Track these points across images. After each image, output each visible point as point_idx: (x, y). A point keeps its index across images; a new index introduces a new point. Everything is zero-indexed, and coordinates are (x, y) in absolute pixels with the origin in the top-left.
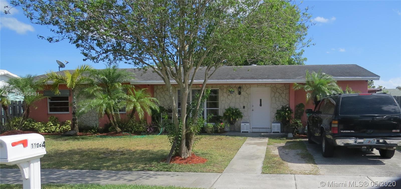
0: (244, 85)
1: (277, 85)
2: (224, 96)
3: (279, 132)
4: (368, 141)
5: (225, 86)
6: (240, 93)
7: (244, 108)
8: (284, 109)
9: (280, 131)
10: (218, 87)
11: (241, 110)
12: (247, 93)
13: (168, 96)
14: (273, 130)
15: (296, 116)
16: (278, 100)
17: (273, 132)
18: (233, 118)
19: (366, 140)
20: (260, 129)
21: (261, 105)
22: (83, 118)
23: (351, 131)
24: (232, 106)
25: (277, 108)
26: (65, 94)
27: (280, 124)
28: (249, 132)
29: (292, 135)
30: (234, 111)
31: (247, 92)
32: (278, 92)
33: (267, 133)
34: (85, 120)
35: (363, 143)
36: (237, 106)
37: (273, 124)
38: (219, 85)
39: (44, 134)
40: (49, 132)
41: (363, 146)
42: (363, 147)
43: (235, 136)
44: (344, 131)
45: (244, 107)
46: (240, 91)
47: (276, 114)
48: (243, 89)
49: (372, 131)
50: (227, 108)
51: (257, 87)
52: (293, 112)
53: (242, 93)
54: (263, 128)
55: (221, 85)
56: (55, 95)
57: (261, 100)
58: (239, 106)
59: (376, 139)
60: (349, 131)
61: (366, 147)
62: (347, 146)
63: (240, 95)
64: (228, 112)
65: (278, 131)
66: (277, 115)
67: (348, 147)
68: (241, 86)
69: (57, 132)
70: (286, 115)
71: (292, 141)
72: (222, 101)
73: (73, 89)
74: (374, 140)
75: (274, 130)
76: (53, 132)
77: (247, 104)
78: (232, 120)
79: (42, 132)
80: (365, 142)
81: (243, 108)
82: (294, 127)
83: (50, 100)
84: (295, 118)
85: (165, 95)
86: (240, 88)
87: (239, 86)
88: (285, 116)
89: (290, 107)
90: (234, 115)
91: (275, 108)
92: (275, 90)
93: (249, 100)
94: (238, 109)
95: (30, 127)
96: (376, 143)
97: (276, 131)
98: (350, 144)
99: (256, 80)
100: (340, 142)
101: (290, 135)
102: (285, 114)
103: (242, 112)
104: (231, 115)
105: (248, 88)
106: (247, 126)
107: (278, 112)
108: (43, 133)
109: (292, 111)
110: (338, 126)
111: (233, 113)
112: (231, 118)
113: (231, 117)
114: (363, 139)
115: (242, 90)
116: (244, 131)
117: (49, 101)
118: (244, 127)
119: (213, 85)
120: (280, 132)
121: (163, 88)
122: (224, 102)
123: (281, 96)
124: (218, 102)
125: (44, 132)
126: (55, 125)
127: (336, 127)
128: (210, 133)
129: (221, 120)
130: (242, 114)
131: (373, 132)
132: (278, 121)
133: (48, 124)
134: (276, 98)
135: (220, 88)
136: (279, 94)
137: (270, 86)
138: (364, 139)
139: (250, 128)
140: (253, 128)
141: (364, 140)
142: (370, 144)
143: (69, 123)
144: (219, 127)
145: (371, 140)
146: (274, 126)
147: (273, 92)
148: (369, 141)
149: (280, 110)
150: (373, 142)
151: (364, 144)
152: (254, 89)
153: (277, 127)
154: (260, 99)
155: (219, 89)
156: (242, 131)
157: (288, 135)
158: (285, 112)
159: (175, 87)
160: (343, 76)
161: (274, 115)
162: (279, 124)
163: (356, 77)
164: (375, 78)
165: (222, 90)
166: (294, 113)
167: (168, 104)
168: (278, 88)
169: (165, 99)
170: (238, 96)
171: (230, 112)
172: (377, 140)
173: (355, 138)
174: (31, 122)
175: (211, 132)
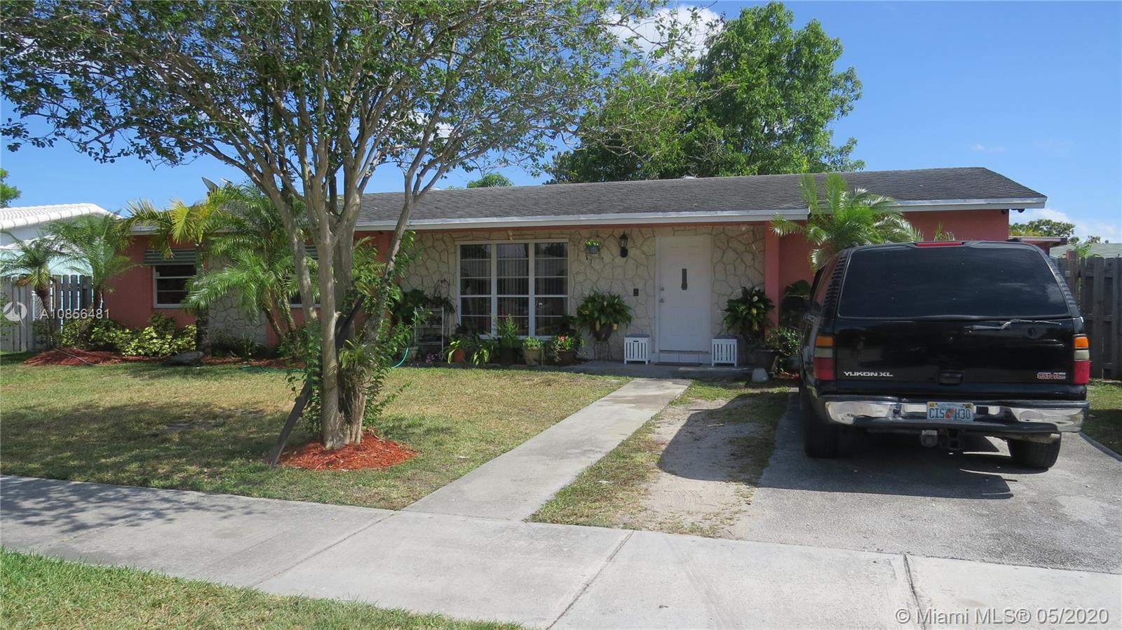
0: (636, 231)
1: (730, 227)
2: (580, 260)
3: (733, 364)
4: (944, 412)
5: (584, 233)
6: (624, 253)
7: (637, 295)
8: (747, 296)
9: (735, 363)
10: (564, 236)
11: (628, 300)
12: (643, 253)
13: (435, 260)
14: (716, 359)
15: (784, 317)
16: (733, 272)
17: (718, 365)
18: (602, 323)
19: (936, 407)
20: (682, 356)
21: (684, 286)
22: (232, 321)
23: (879, 374)
24: (604, 287)
25: (731, 295)
26: (186, 258)
27: (736, 340)
28: (647, 363)
29: (766, 373)
30: (605, 303)
31: (645, 248)
32: (731, 248)
33: (700, 365)
34: (235, 324)
35: (925, 418)
36: (617, 290)
37: (715, 342)
38: (567, 231)
39: (134, 358)
40: (146, 354)
41: (925, 429)
42: (924, 432)
43: (602, 374)
44: (857, 374)
45: (636, 292)
46: (623, 245)
47: (727, 310)
48: (634, 242)
49: (959, 376)
50: (587, 293)
51: (674, 235)
52: (774, 307)
53: (631, 252)
54: (691, 352)
55: (573, 231)
56: (165, 262)
57: (684, 272)
58: (622, 289)
59: (975, 404)
60: (872, 374)
61: (935, 433)
62: (864, 426)
63: (625, 259)
64: (588, 306)
65: (729, 362)
66: (727, 314)
67: (869, 431)
68: (627, 231)
69: (164, 354)
70: (753, 315)
71: (757, 394)
72: (576, 274)
73: (197, 245)
74: (968, 407)
75: (720, 358)
76: (156, 353)
77: (645, 284)
78: (598, 327)
79: (130, 353)
80: (934, 413)
81: (634, 295)
82: (772, 351)
83: (158, 273)
84: (780, 323)
85: (427, 259)
86: (624, 238)
87: (621, 232)
88: (750, 317)
89: (766, 291)
90: (604, 314)
91: (724, 295)
92: (724, 243)
93: (649, 273)
94: (619, 297)
95: (105, 341)
96: (975, 420)
97: (724, 361)
98: (874, 420)
99: (660, 215)
100: (840, 412)
101: (760, 374)
102: (749, 313)
103: (632, 307)
104: (596, 315)
105: (649, 238)
106: (640, 345)
107: (732, 307)
108: (133, 355)
109: (770, 304)
110: (835, 353)
111: (602, 310)
112: (598, 323)
113: (597, 318)
114: (926, 403)
115: (630, 245)
116: (632, 360)
117: (156, 276)
118: (635, 348)
119: (551, 231)
120: (736, 365)
121: (424, 240)
122: (580, 278)
123: (742, 260)
124: (567, 278)
125: (135, 354)
126: (161, 336)
127: (829, 358)
128: (534, 363)
129: (571, 327)
130: (630, 313)
131: (961, 379)
132: (731, 332)
133: (145, 335)
134: (728, 268)
135: (570, 239)
136: (737, 253)
137: (710, 231)
138: (929, 403)
139: (654, 352)
140: (661, 351)
141: (929, 408)
142: (951, 421)
143: (192, 331)
144: (558, 348)
145: (957, 406)
146: (720, 346)
147: (719, 247)
148: (949, 410)
149: (737, 300)
150: (962, 416)
151: (929, 420)
152: (664, 242)
153: (726, 350)
154: (683, 270)
155: (567, 240)
156: (626, 359)
157: (753, 375)
158: (750, 306)
159: (451, 237)
160: (926, 199)
161: (720, 314)
162: (734, 342)
163: (967, 200)
164: (1029, 201)
165: (576, 244)
166: (776, 309)
167: (434, 282)
168: (732, 238)
169: (427, 269)
170: (620, 260)
171: (594, 306)
172: (977, 407)
173: (896, 398)
174: (108, 329)
175: (535, 360)
